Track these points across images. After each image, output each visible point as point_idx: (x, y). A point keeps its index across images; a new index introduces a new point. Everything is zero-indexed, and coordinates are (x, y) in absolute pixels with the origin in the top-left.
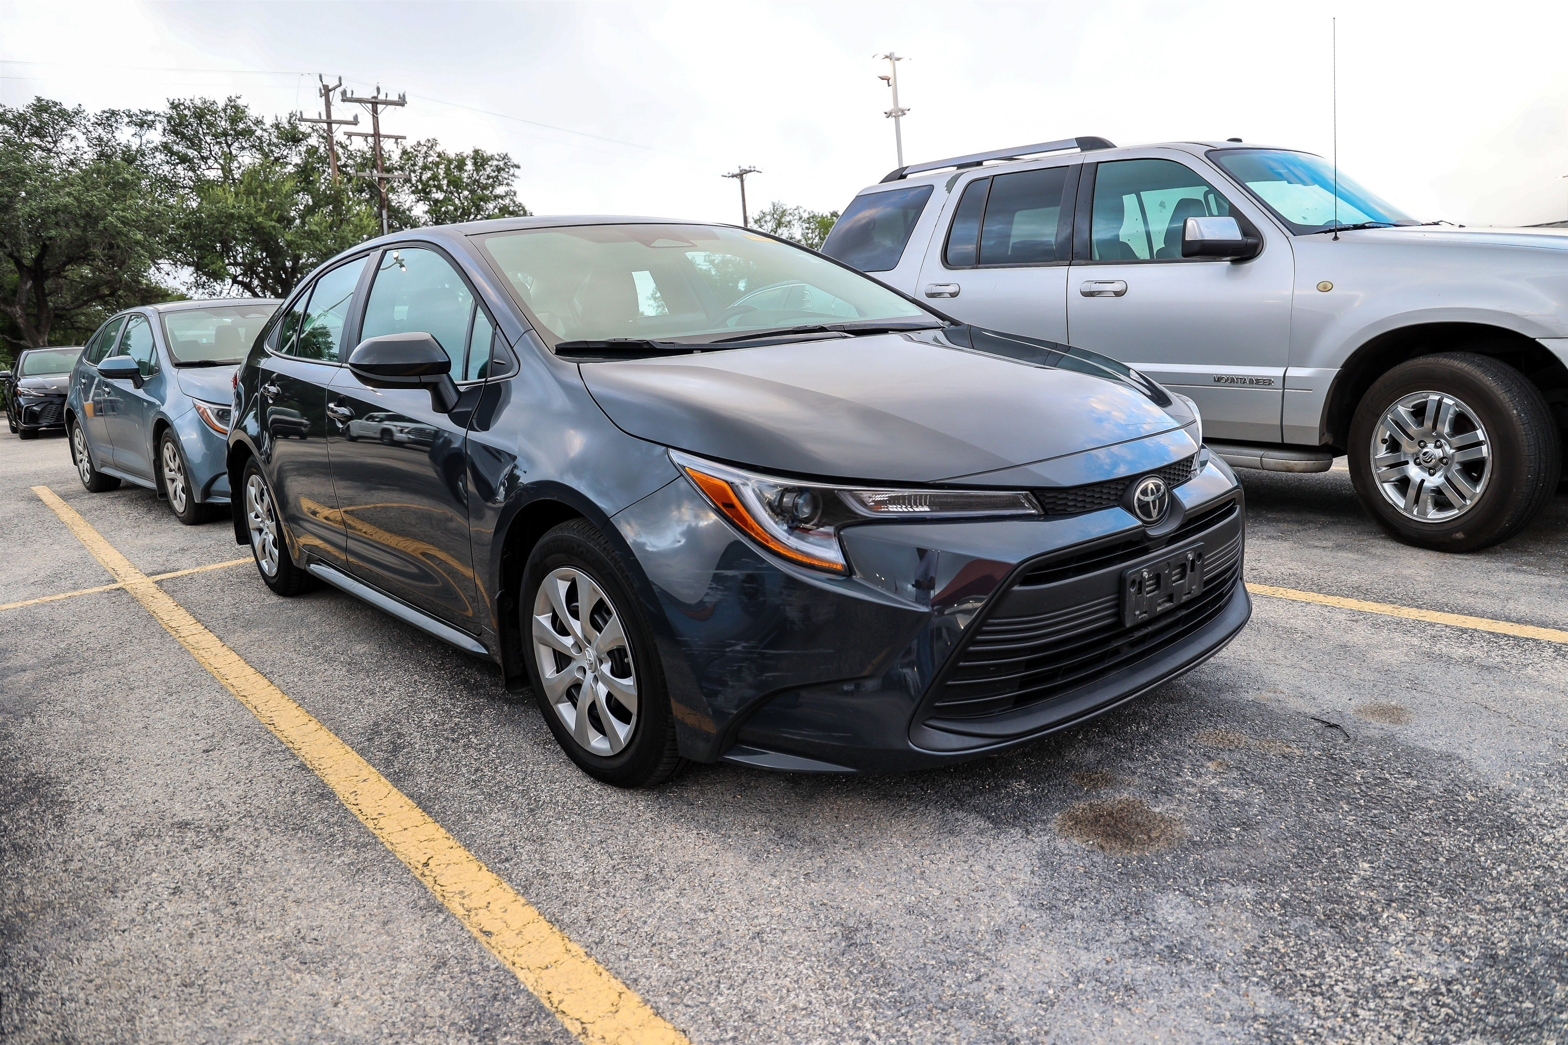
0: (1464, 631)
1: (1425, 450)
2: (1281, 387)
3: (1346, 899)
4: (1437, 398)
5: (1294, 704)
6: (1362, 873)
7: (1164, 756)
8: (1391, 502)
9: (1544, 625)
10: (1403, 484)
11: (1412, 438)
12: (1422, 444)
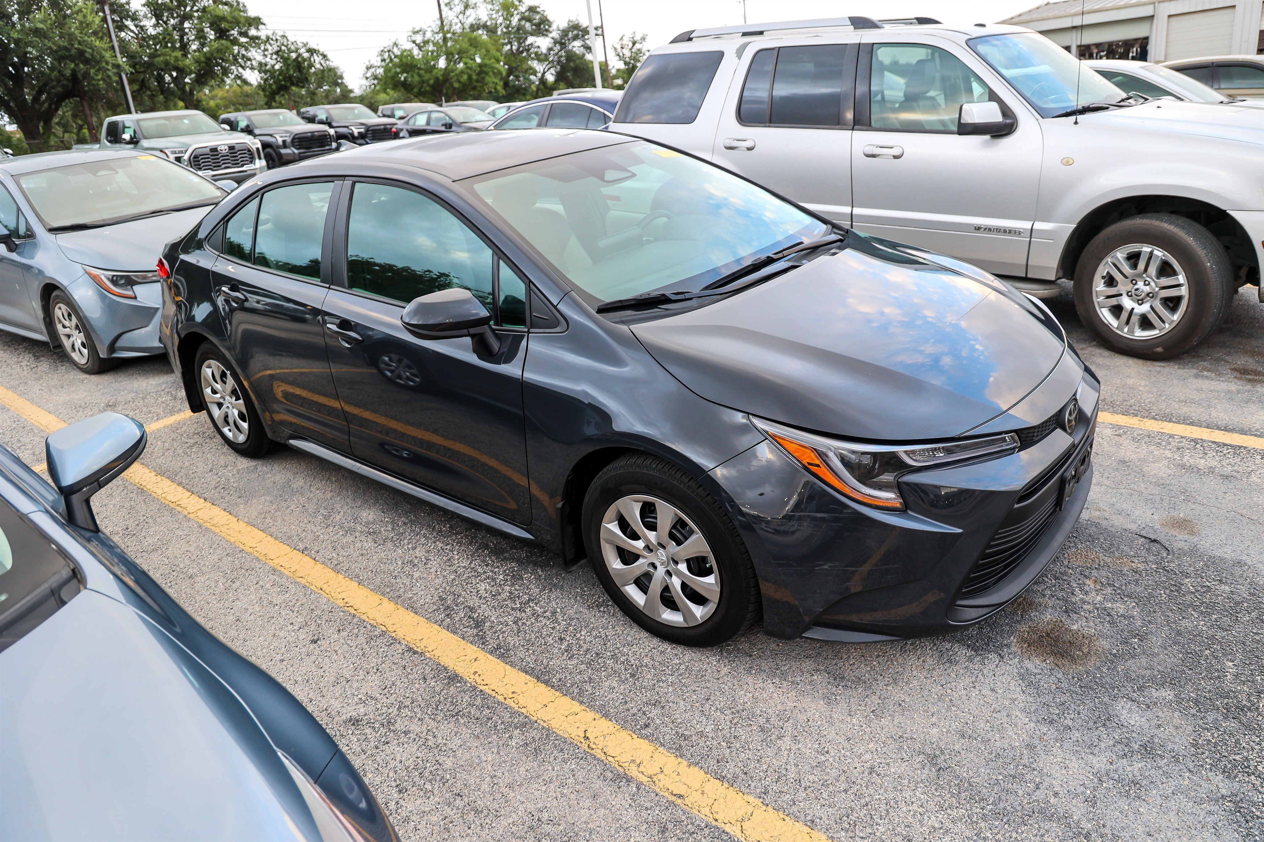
0: (1195, 441)
1: (1136, 287)
2: (1029, 236)
3: (1232, 694)
4: (1149, 250)
5: (1119, 522)
6: (1231, 670)
7: (1056, 578)
8: (1106, 322)
9: (1243, 432)
10: (1117, 310)
11: (1126, 277)
12: (1134, 282)
